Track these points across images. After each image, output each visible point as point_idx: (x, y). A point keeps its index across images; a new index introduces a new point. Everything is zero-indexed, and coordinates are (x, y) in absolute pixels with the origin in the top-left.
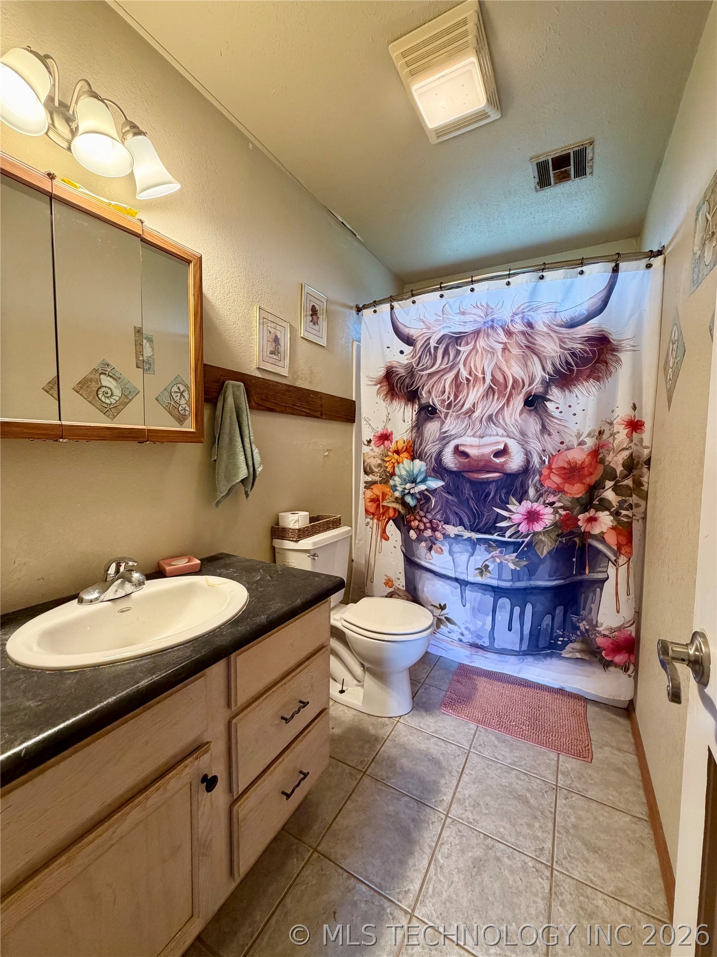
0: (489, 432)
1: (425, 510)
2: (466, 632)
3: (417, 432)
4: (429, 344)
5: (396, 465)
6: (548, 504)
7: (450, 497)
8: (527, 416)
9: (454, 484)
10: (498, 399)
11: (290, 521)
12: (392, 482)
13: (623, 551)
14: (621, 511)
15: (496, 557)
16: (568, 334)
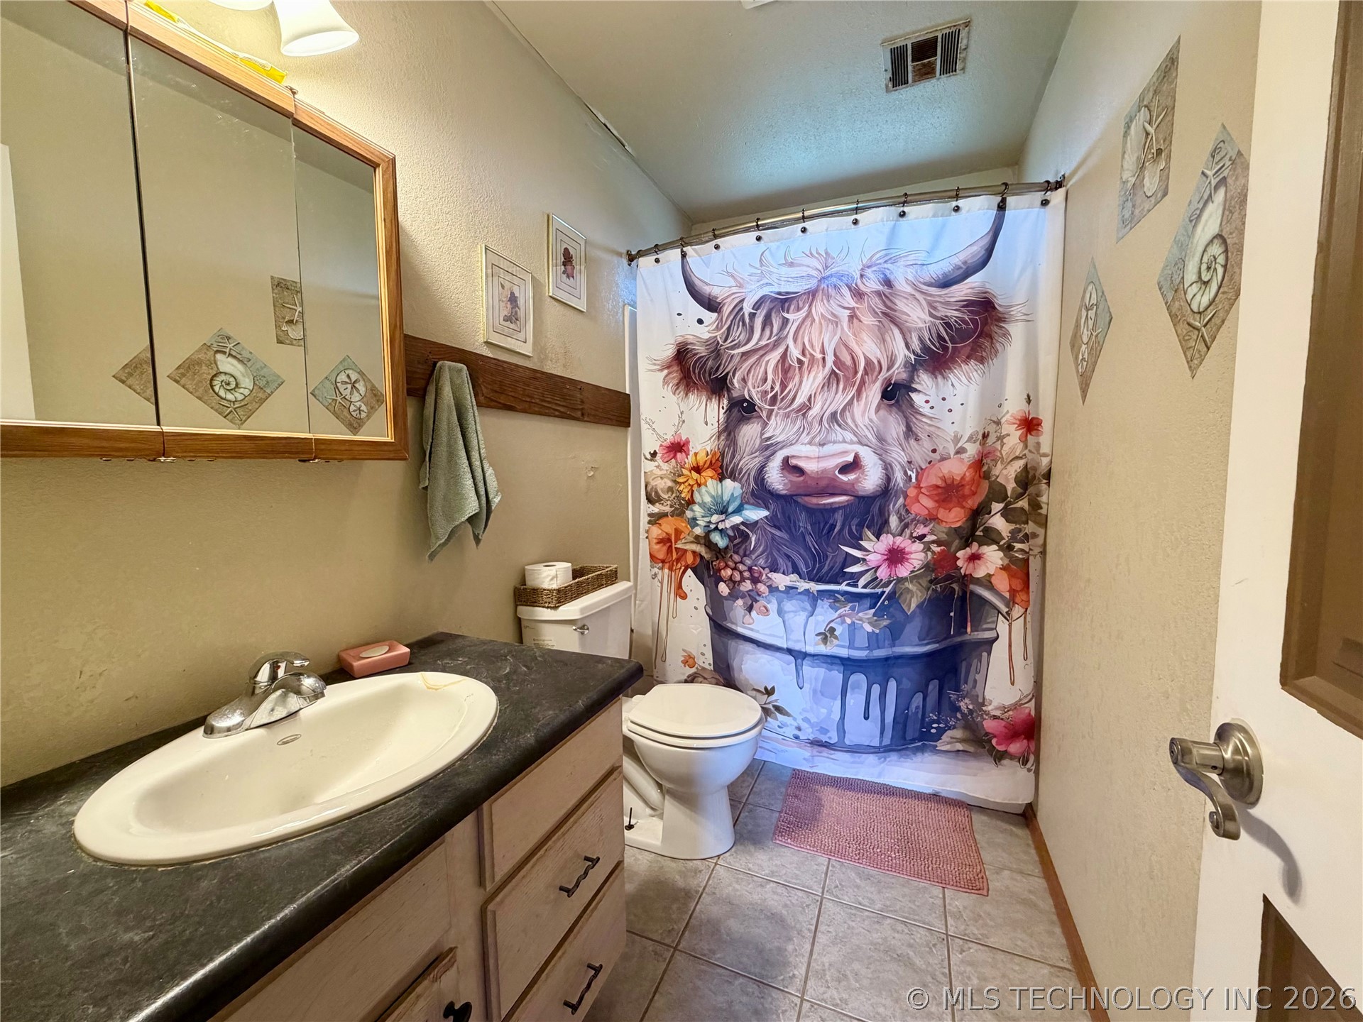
0: (832, 437)
1: (741, 552)
2: (804, 725)
3: (727, 439)
4: (742, 309)
5: (695, 488)
6: (916, 537)
7: (777, 533)
8: (886, 413)
9: (783, 513)
10: (844, 389)
11: (544, 578)
12: (689, 514)
13: (1018, 600)
14: (1015, 544)
15: (844, 615)
16: (940, 296)
